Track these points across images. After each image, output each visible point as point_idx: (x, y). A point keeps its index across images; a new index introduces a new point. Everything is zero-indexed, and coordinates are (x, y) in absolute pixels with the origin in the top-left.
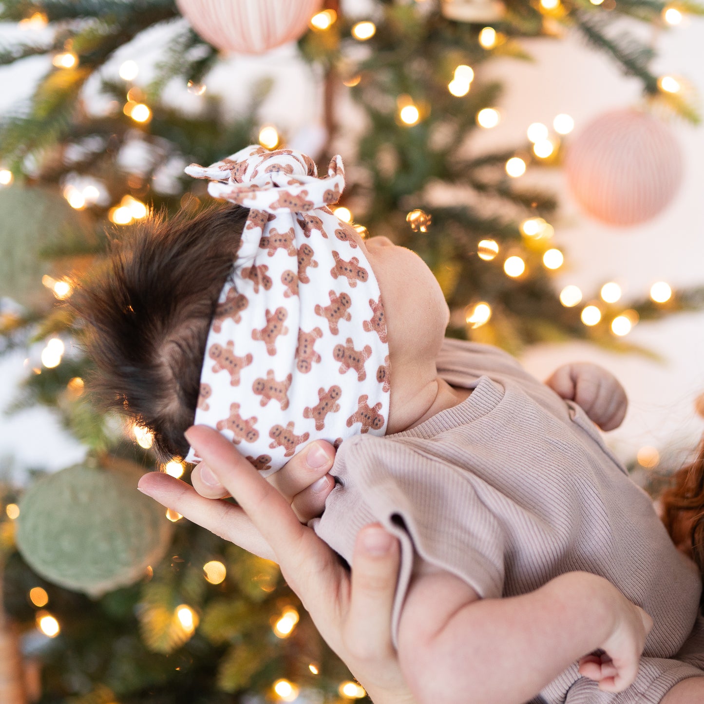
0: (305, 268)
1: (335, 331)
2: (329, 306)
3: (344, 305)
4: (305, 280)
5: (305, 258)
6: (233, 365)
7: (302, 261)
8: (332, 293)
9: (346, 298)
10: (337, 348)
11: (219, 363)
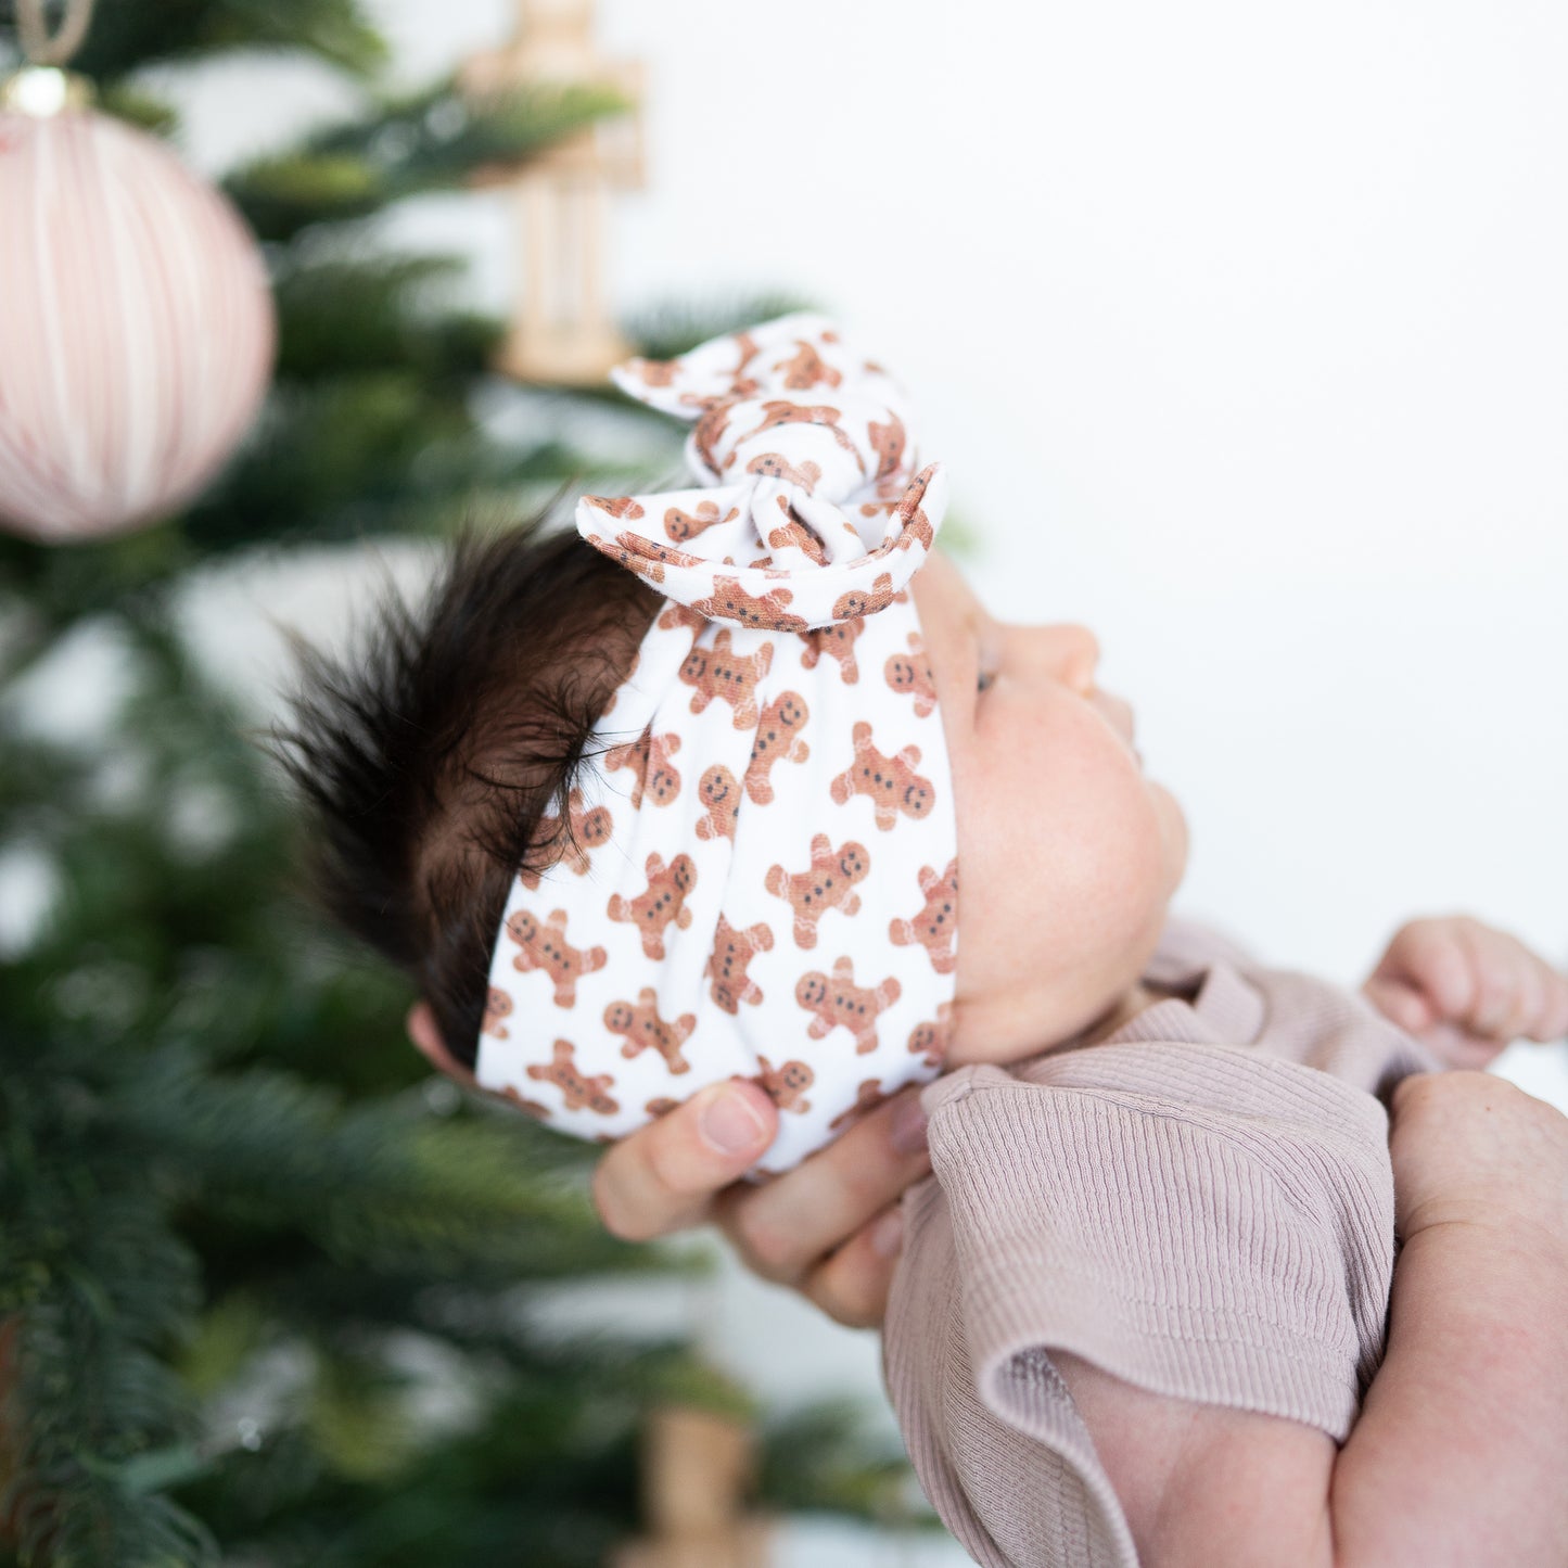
0: (770, 760)
1: (805, 939)
2: (806, 874)
3: (848, 874)
4: (761, 796)
5: (778, 732)
6: (560, 964)
7: (768, 741)
8: (818, 841)
9: (858, 857)
10: (808, 980)
11: (530, 952)
